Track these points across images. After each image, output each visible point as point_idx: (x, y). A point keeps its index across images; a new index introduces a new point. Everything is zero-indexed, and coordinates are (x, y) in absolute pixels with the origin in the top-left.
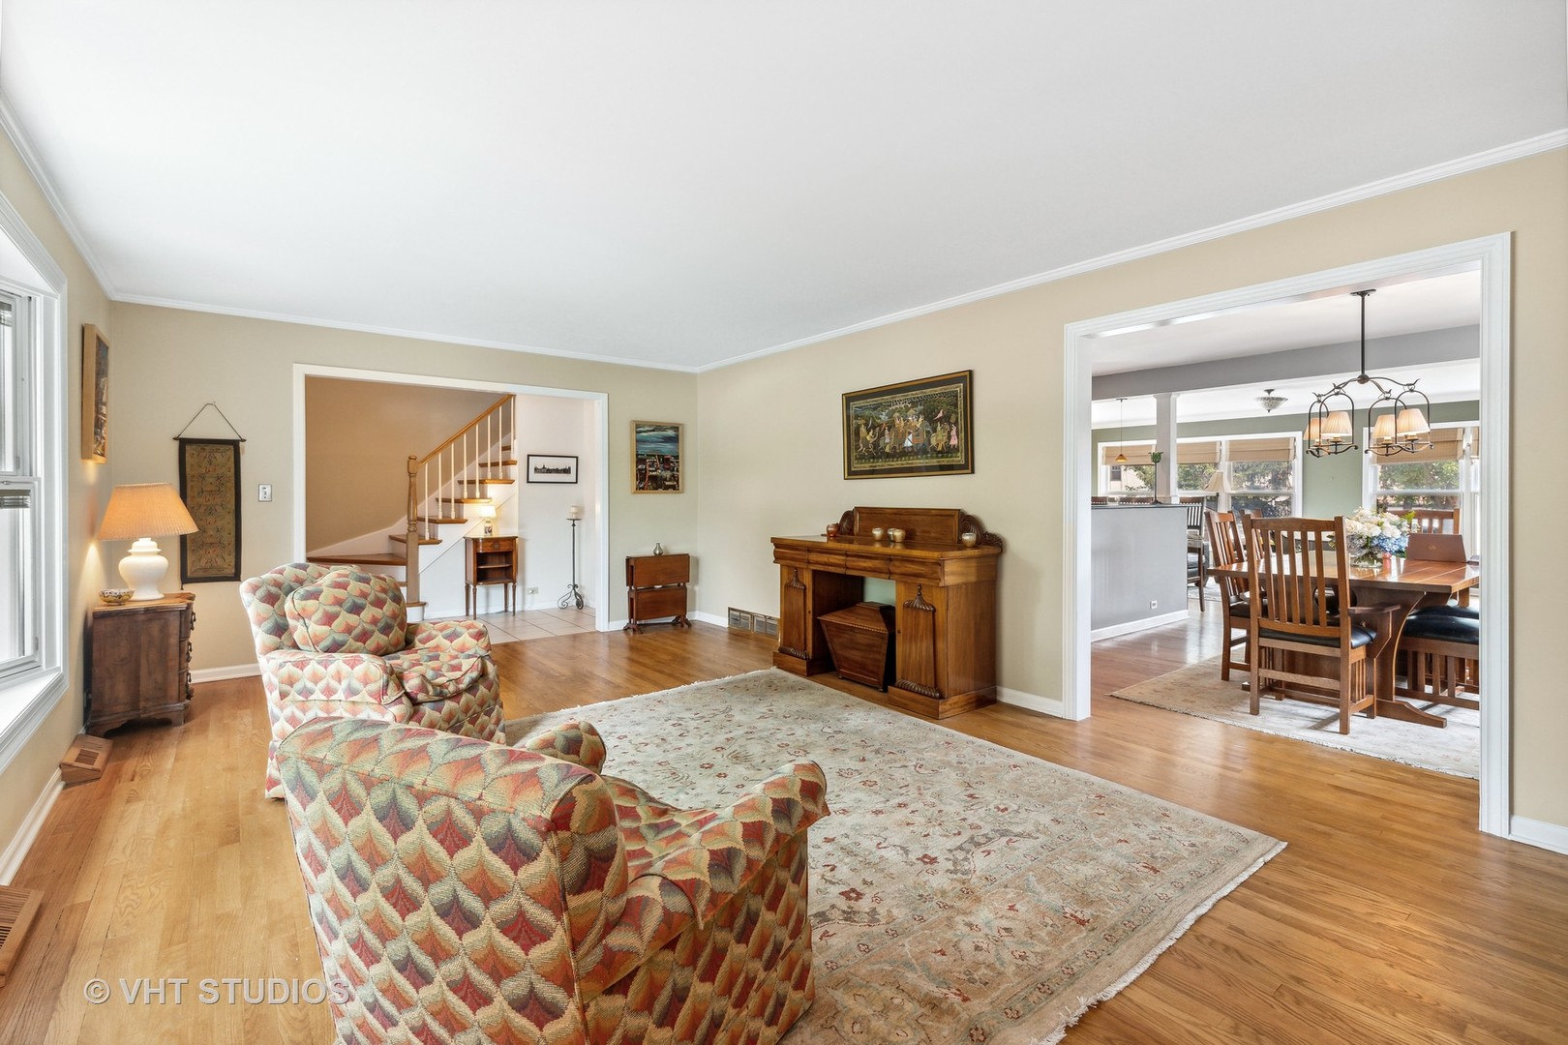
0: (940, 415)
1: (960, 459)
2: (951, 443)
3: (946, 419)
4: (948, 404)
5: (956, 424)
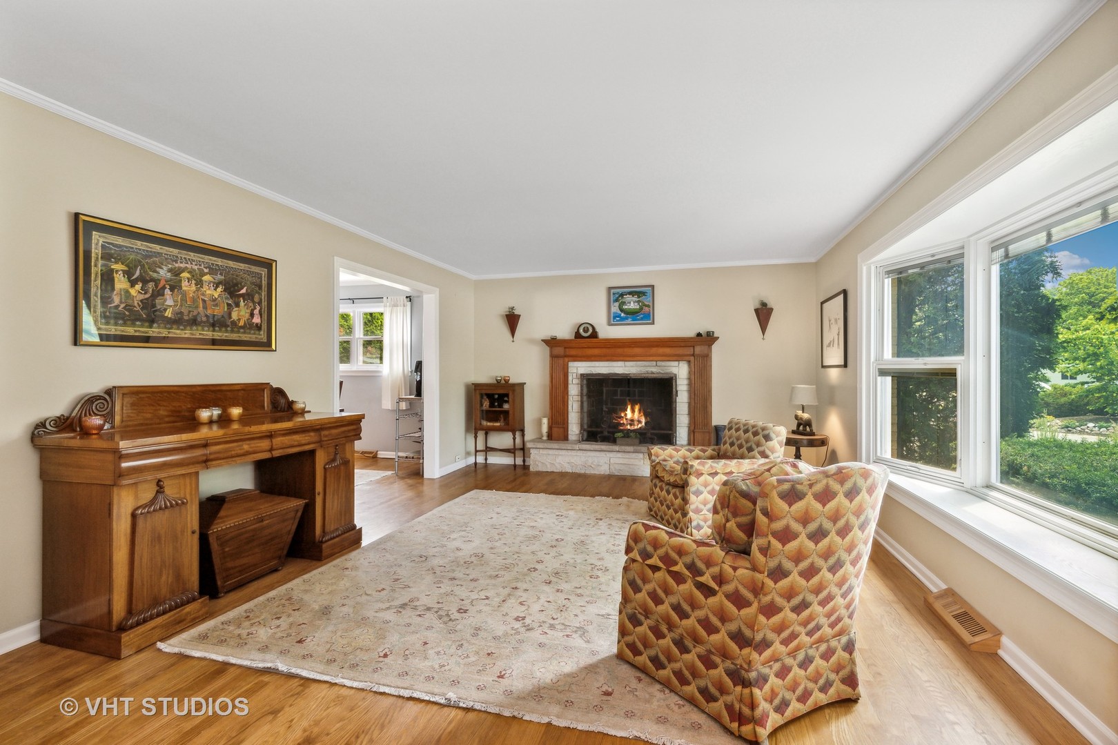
0: (244, 291)
1: (262, 336)
2: (253, 321)
3: (249, 297)
4: (253, 283)
5: (260, 303)
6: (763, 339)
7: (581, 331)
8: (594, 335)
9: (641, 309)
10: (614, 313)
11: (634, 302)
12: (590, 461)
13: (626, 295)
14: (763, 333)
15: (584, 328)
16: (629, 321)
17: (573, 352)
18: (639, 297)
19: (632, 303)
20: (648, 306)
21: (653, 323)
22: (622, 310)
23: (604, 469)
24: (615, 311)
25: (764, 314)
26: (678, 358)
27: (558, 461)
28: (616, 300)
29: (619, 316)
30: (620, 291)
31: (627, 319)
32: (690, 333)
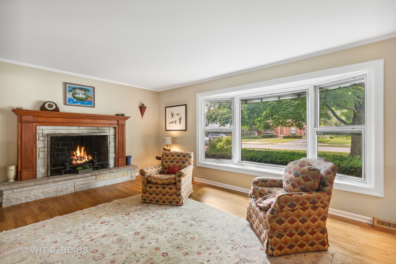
6: (142, 119)
7: (46, 106)
8: (57, 109)
9: (87, 98)
10: (69, 98)
11: (82, 94)
12: (60, 188)
13: (77, 89)
14: (142, 116)
15: (49, 104)
16: (79, 104)
17: (40, 119)
18: (85, 92)
19: (81, 94)
20: (91, 98)
21: (94, 107)
22: (74, 97)
23: (71, 190)
24: (70, 97)
25: (142, 109)
26: (109, 125)
27: (32, 193)
28: (70, 91)
29: (73, 100)
30: (73, 86)
31: (78, 102)
32: (113, 113)
